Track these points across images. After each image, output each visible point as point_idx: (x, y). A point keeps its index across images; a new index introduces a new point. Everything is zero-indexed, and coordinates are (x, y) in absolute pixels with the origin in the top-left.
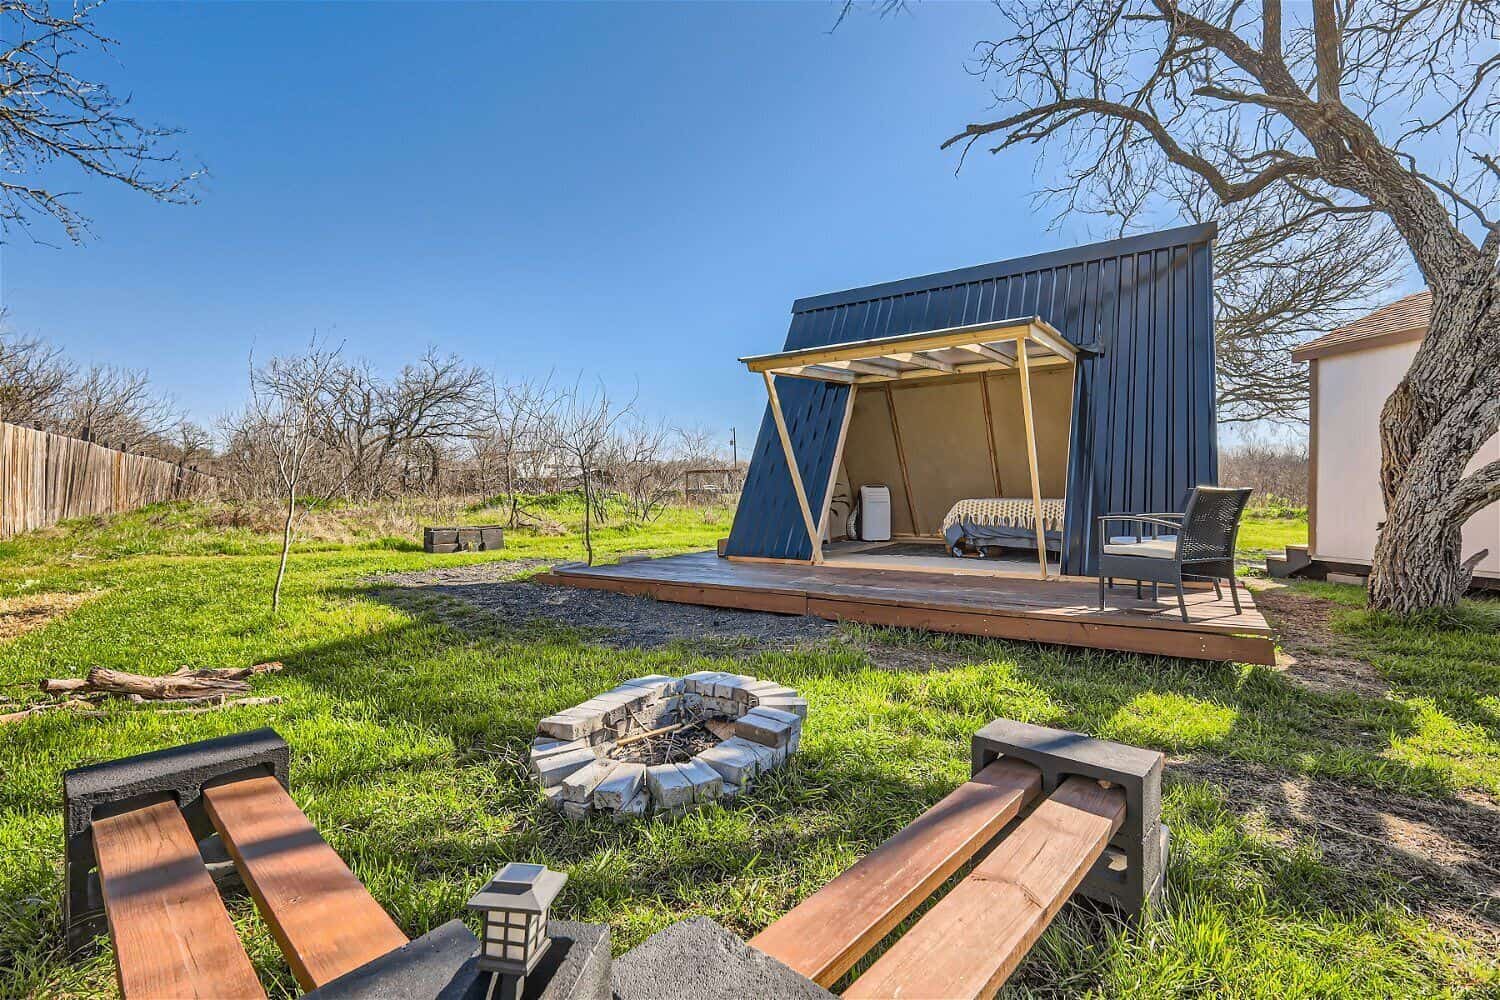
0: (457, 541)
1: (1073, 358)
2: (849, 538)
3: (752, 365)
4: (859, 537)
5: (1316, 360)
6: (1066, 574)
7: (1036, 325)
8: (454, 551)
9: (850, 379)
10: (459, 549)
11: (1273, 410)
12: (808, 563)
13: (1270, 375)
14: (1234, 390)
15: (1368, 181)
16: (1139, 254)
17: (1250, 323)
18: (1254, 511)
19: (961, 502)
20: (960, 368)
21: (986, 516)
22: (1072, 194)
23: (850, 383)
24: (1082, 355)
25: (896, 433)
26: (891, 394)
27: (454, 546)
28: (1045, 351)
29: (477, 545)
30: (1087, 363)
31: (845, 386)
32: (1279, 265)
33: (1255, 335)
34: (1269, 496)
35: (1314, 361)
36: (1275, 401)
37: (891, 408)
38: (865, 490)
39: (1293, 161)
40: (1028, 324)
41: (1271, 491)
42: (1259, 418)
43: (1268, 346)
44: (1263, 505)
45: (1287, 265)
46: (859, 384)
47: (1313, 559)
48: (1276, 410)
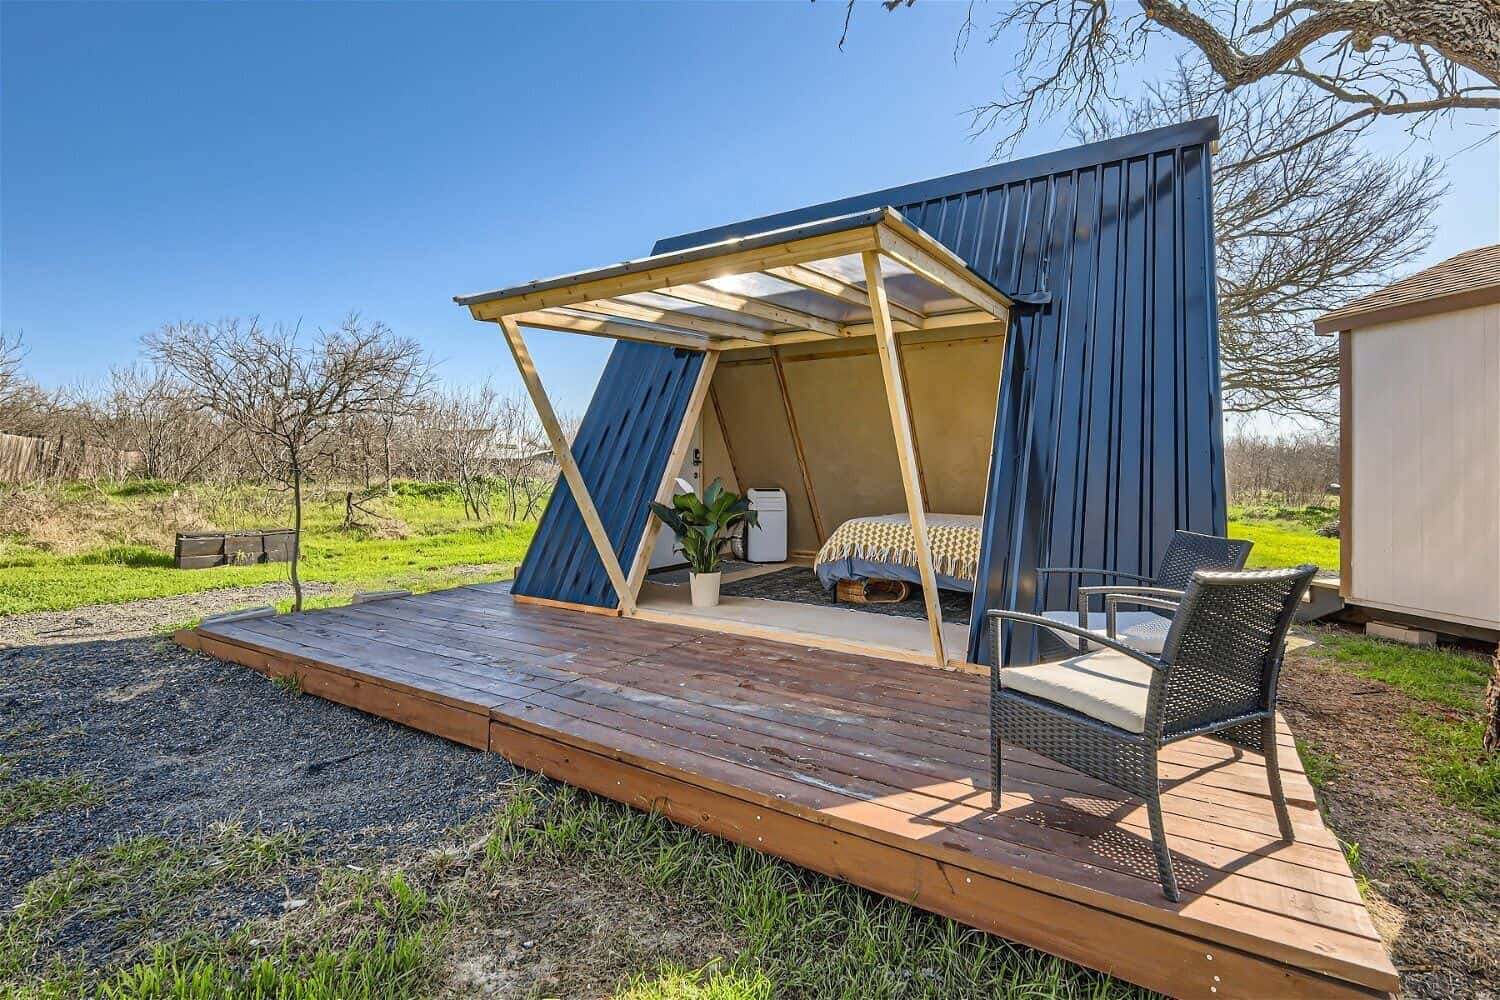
0: (222, 551)
1: (1002, 314)
2: (736, 557)
3: (479, 308)
4: (745, 558)
5: (1349, 331)
6: (976, 662)
7: (889, 227)
8: (216, 564)
9: (702, 344)
10: (224, 561)
11: (1274, 400)
12: (614, 613)
13: (1270, 359)
14: (1230, 376)
15: (1469, 22)
16: (1105, 166)
17: (1249, 297)
18: (1250, 509)
19: (847, 523)
20: (848, 329)
21: (879, 548)
22: (1025, 111)
23: (703, 349)
24: (1019, 309)
25: (791, 419)
26: (781, 367)
27: (216, 558)
28: (965, 304)
29: (255, 556)
30: (1025, 321)
31: (695, 354)
32: (1279, 233)
33: (1255, 314)
34: (1264, 492)
35: (1346, 333)
36: (1277, 390)
37: (783, 387)
38: (752, 494)
39: (1337, 10)
40: (874, 225)
41: (1266, 486)
42: (1257, 409)
43: (1268, 326)
44: (1259, 503)
45: (1289, 234)
46: (722, 352)
47: (1347, 601)
48: (1278, 399)
